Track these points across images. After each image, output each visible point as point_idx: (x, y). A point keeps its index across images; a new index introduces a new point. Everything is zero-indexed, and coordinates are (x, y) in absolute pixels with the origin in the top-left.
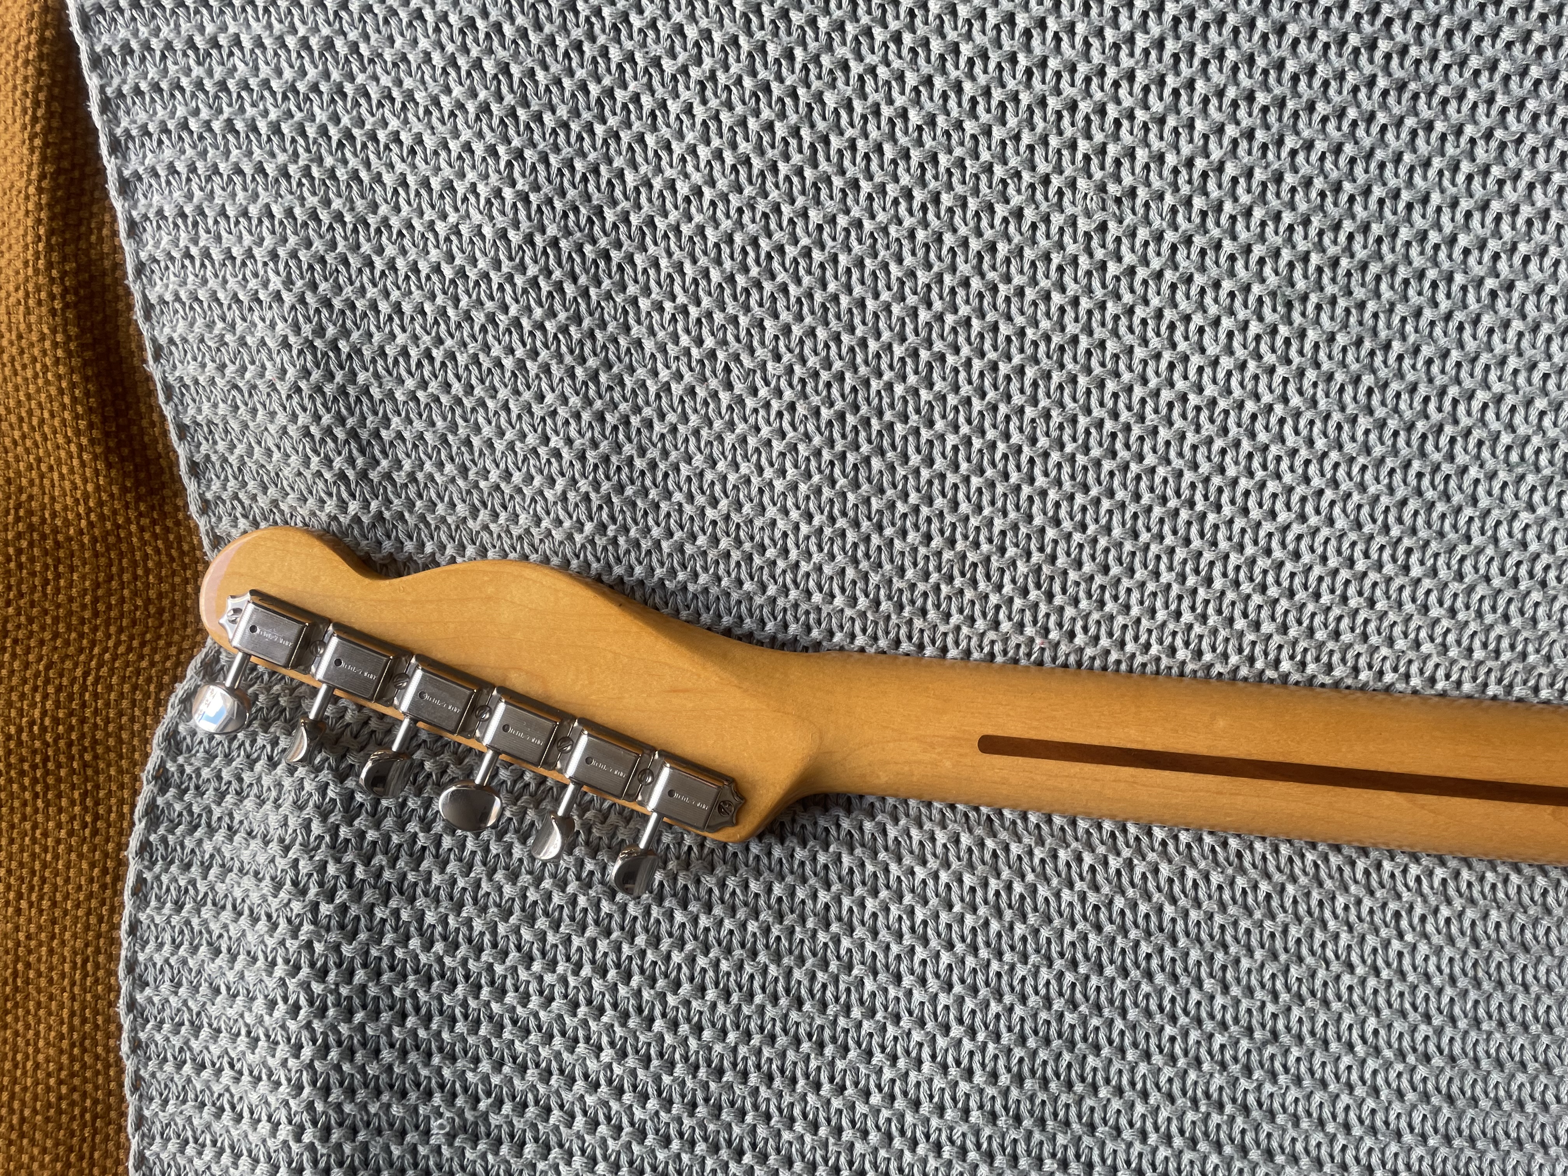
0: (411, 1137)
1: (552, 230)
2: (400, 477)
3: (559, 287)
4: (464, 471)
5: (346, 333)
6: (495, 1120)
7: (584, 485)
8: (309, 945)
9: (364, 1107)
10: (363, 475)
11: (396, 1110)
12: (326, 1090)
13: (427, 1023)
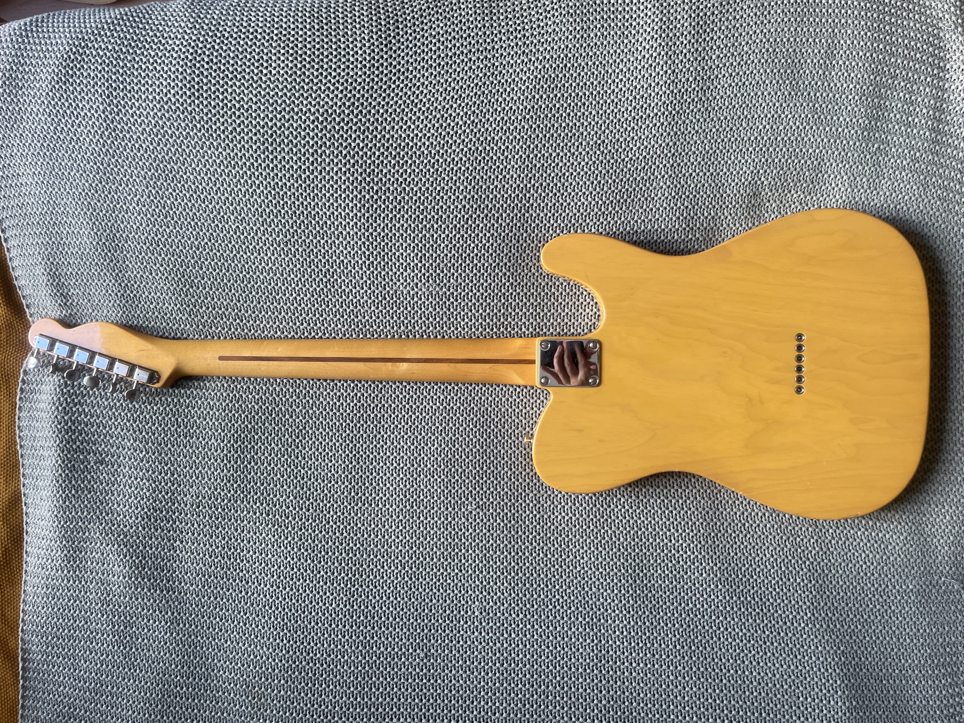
0: (86, 463)
1: (103, 241)
3: (106, 254)
6: (107, 459)
7: (118, 302)
8: (56, 417)
9: (73, 456)
12: (63, 451)
13: (87, 435)
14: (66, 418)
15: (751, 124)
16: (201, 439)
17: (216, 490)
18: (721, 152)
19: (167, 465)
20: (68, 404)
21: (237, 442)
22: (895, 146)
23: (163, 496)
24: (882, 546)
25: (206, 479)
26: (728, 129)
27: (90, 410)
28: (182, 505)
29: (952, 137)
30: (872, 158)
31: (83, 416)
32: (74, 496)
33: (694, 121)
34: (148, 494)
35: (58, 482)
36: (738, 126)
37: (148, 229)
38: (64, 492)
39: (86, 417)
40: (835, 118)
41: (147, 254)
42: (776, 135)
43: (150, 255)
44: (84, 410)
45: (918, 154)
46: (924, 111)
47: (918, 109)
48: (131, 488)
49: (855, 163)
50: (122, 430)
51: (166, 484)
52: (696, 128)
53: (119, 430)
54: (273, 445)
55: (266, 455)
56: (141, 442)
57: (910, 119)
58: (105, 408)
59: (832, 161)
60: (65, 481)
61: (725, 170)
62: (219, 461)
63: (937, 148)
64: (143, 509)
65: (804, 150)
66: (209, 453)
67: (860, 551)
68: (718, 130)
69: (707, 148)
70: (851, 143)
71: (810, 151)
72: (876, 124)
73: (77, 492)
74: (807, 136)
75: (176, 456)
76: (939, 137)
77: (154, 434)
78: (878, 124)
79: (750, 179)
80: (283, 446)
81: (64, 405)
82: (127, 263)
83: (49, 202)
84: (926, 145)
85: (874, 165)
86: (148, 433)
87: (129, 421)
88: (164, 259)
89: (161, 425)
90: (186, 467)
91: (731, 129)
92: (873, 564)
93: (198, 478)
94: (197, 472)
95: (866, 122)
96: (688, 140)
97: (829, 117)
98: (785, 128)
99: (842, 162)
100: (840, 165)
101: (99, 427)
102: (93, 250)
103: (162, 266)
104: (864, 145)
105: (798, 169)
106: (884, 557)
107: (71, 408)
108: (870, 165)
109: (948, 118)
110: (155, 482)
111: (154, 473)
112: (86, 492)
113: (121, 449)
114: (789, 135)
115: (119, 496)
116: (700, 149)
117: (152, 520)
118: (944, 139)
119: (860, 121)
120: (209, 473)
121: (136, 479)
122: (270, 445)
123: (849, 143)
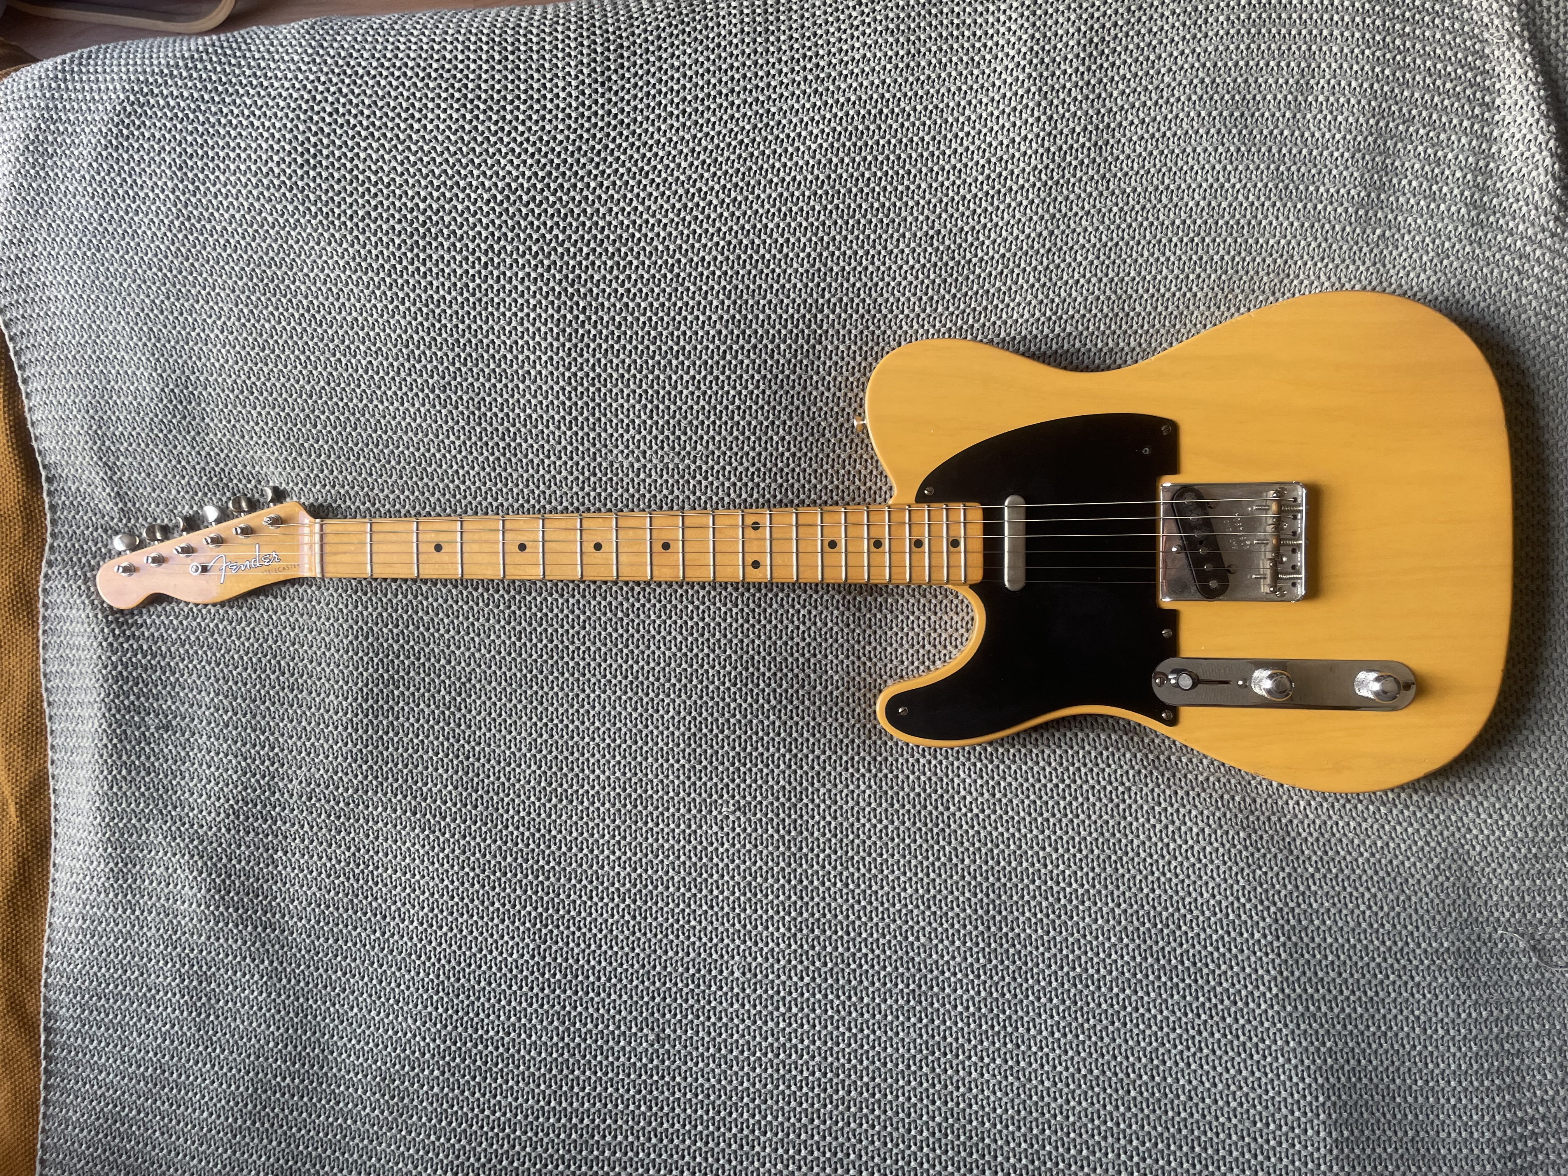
0: (143, 729)
2: (125, 479)
3: (176, 407)
4: (149, 475)
5: (100, 427)
6: (174, 723)
7: (196, 479)
8: (100, 657)
9: (124, 717)
10: (111, 478)
11: (137, 719)
12: (110, 710)
13: (147, 686)
14: (114, 659)
15: (1175, 199)
16: (314, 694)
17: (336, 773)
18: (1127, 244)
19: (264, 733)
20: (116, 637)
21: (367, 701)
22: (1409, 232)
23: (258, 781)
24: (1399, 880)
25: (321, 757)
26: (1137, 208)
27: (150, 647)
28: (286, 796)
29: (1504, 216)
30: (1371, 251)
31: (139, 656)
32: (125, 778)
33: (1083, 195)
34: (235, 777)
35: (101, 756)
36: (1154, 202)
37: (236, 368)
38: (110, 773)
39: (145, 657)
40: (1311, 188)
41: (235, 407)
42: (1216, 217)
43: (239, 408)
44: (141, 647)
45: (1447, 245)
46: (1459, 174)
47: (1447, 172)
48: (209, 767)
49: (1343, 261)
50: (199, 677)
51: (263, 763)
52: (1087, 207)
53: (194, 677)
54: (422, 705)
55: (412, 720)
56: (226, 697)
57: (1434, 188)
58: (173, 644)
59: (1306, 257)
60: (111, 756)
61: (1133, 273)
62: (340, 728)
63: (1480, 233)
64: (228, 800)
65: (1261, 241)
66: (326, 716)
67: (1361, 889)
68: (1121, 210)
69: (1104, 238)
70: (1337, 228)
71: (1271, 242)
72: (1378, 197)
73: (130, 773)
74: (1266, 217)
75: (277, 720)
76: (1482, 216)
77: (245, 684)
78: (1383, 196)
79: (1173, 289)
80: (438, 707)
81: (110, 639)
82: (207, 420)
83: (90, 326)
84: (1460, 228)
85: (1375, 264)
86: (236, 683)
87: (209, 663)
88: (260, 414)
89: (255, 671)
90: (291, 737)
91: (1144, 208)
92: (1382, 908)
93: (309, 754)
94: (308, 744)
95: (1362, 194)
96: (1073, 226)
97: (1301, 187)
98: (1230, 205)
99: (1323, 259)
100: (1319, 265)
101: (164, 673)
102: (155, 400)
103: (257, 424)
104: (1358, 230)
105: (1251, 273)
106: (1402, 898)
107: (121, 644)
108: (1368, 263)
109: (1499, 185)
110: (245, 759)
111: (244, 745)
112: (143, 773)
113: (195, 707)
114: (1237, 216)
115: (192, 779)
116: (1093, 240)
117: (242, 818)
118: (1491, 219)
119: (1353, 192)
120: (326, 746)
121: (218, 754)
122: (418, 705)
123: (1334, 228)
